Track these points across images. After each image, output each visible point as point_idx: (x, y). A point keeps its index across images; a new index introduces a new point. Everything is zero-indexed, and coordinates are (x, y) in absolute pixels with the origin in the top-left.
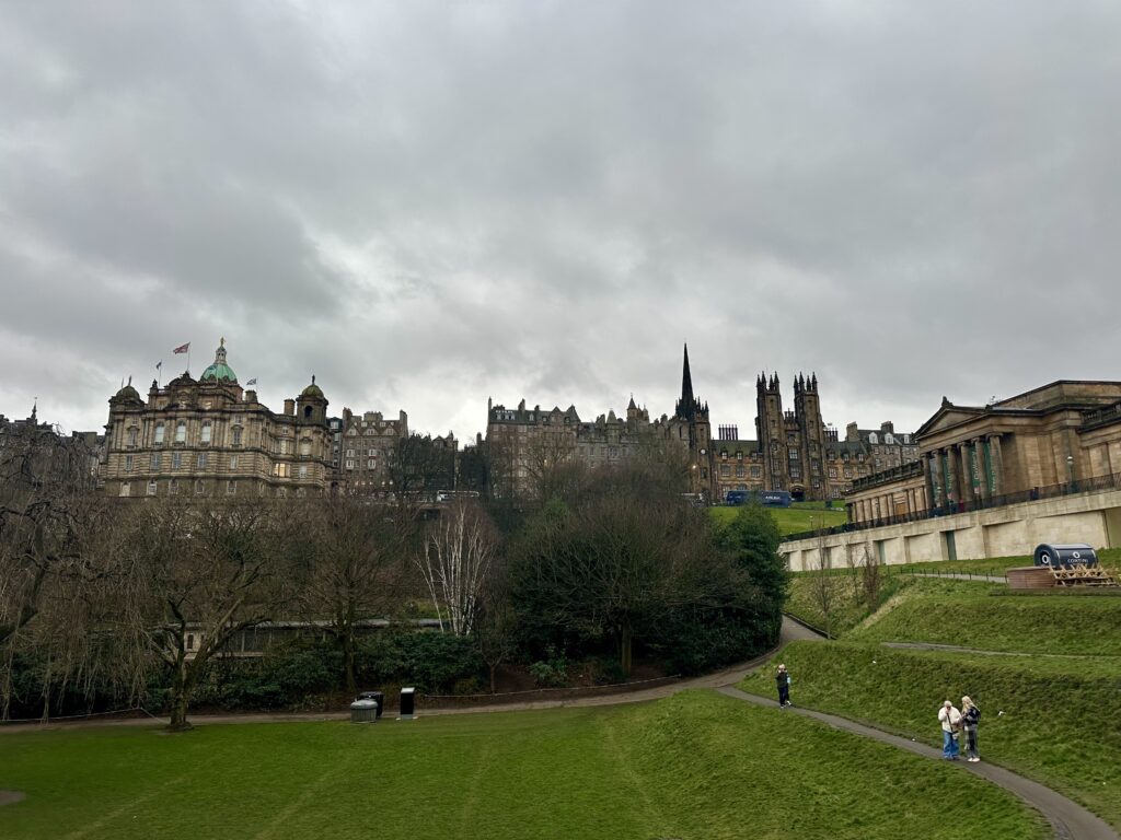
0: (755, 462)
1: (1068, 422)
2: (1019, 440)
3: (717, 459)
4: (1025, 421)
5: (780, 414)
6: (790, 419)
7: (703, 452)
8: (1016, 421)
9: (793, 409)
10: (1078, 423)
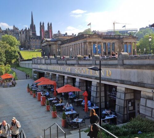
0: (39, 40)
1: (59, 43)
2: (52, 46)
3: (31, 40)
4: (53, 42)
5: (44, 31)
6: (46, 32)
7: (28, 38)
8: (52, 42)
9: (47, 30)
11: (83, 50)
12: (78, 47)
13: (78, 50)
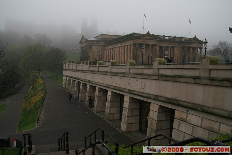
1: (102, 44)
2: (93, 47)
4: (95, 43)
10: (104, 44)
11: (131, 53)
12: (126, 49)
13: (125, 54)
